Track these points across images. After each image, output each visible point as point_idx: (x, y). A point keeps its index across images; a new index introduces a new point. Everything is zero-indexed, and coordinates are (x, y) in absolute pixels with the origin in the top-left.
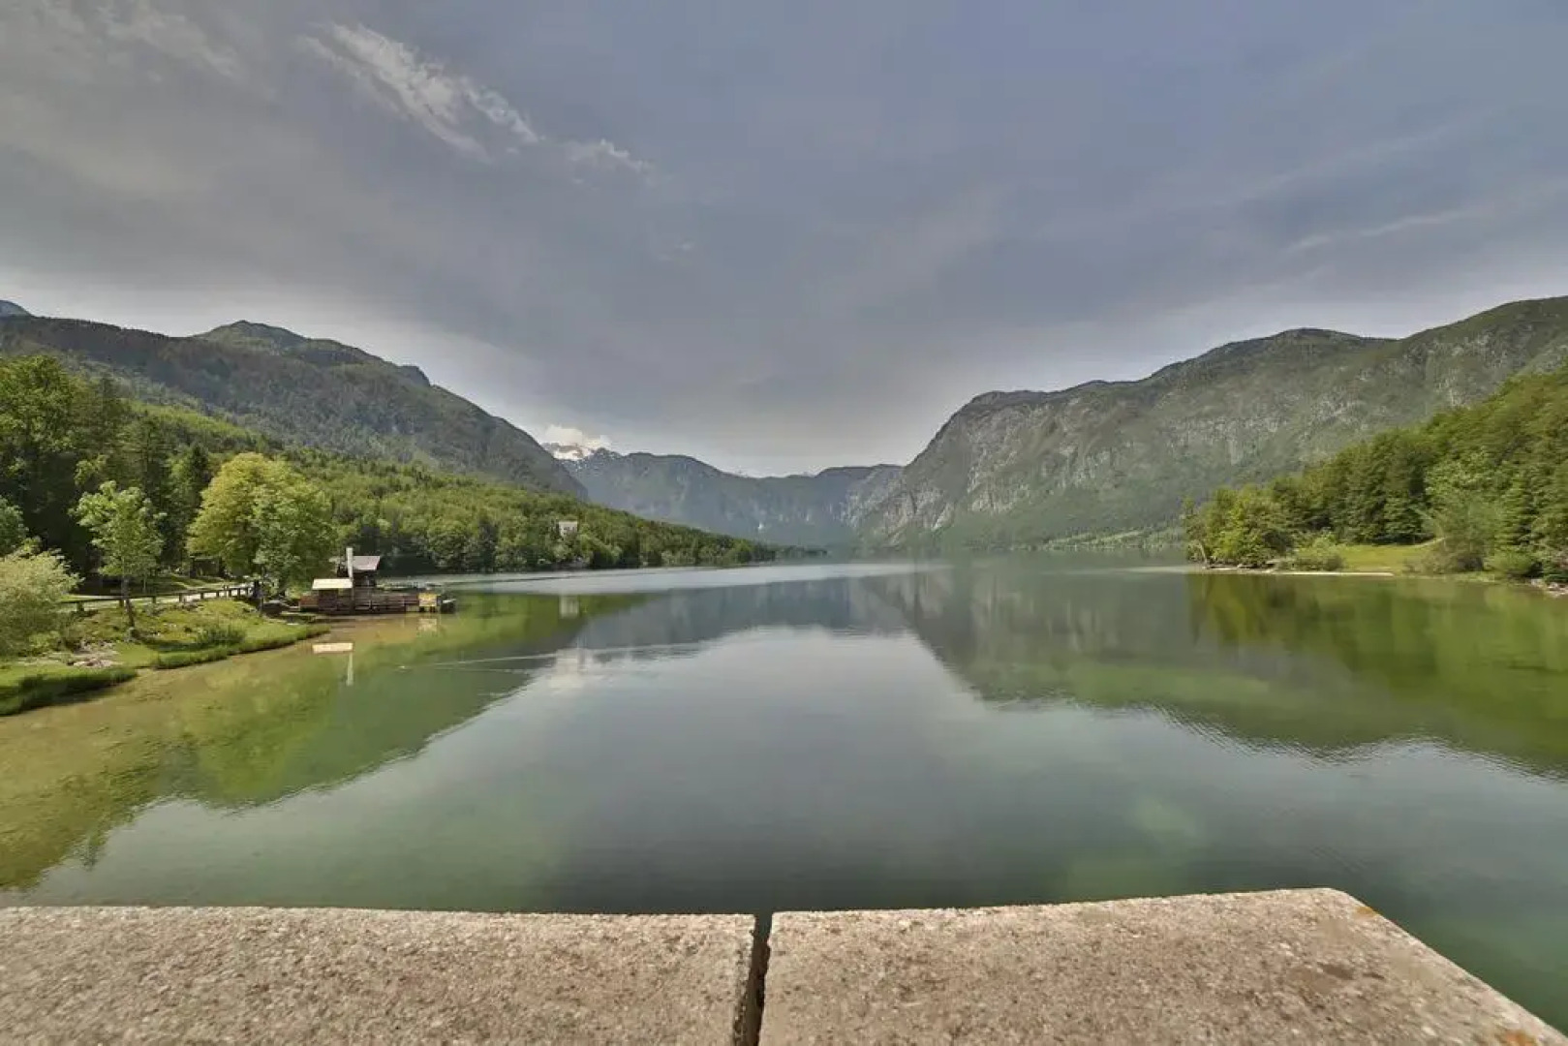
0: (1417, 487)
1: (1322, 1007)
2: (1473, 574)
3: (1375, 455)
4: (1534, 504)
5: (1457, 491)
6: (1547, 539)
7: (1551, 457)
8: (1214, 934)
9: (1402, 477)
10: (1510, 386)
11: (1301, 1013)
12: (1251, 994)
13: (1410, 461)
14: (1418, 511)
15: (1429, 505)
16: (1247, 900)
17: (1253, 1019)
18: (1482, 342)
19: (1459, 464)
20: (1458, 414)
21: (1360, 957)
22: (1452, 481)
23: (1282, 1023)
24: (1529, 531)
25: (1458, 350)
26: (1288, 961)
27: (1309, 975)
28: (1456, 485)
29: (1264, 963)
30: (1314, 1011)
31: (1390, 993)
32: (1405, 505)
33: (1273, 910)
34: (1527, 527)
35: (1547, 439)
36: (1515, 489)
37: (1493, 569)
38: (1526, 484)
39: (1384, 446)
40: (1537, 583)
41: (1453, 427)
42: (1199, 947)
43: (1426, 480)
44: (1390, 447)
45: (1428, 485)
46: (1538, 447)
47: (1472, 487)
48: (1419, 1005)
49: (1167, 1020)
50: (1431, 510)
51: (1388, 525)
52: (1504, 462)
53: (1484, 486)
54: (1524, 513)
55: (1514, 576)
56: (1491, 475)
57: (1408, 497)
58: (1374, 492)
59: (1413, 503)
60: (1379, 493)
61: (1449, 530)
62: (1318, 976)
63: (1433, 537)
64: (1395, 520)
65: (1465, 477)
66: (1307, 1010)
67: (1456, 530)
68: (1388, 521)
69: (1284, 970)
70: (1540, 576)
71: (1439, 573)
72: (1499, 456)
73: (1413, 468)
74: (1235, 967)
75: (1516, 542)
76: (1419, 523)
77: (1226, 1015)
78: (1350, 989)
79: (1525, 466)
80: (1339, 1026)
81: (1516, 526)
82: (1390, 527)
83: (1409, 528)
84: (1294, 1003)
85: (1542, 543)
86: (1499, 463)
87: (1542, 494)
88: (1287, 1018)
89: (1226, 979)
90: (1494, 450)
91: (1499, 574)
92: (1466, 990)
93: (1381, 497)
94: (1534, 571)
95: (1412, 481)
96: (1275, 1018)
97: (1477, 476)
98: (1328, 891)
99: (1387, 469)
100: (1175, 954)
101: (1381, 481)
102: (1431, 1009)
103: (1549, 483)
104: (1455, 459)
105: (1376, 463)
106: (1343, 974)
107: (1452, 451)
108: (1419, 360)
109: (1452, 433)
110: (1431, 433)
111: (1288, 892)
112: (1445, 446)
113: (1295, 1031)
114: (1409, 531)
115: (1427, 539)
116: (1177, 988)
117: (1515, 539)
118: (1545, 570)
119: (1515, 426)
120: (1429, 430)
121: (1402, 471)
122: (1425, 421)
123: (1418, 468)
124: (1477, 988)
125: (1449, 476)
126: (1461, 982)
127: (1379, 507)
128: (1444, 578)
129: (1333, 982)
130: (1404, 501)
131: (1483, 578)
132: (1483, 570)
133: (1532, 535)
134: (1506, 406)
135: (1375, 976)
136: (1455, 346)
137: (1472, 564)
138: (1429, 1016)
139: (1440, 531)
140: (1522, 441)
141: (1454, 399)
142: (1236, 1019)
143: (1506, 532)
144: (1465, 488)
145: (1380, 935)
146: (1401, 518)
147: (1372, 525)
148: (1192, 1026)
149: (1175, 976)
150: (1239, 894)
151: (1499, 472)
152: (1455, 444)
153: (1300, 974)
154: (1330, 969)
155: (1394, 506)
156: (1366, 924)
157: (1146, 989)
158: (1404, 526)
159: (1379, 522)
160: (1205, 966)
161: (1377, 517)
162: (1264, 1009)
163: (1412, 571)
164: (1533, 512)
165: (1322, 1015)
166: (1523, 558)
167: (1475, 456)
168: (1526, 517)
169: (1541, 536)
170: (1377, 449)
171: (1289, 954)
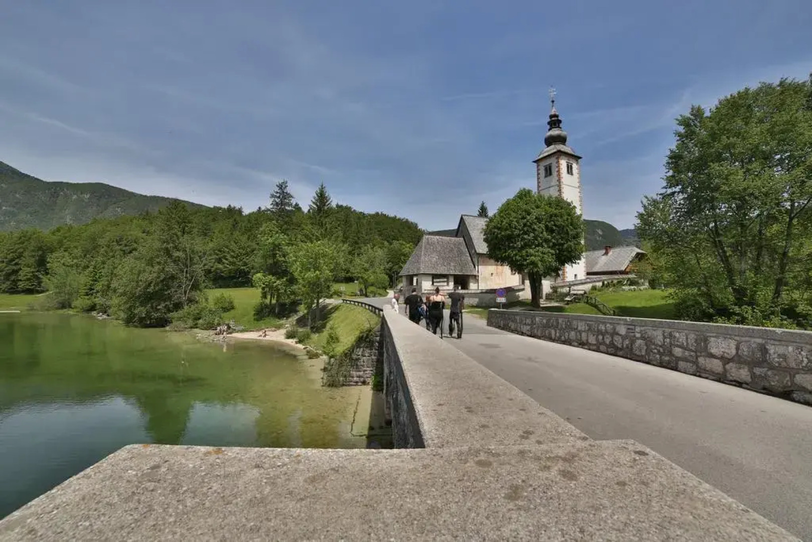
0: (42, 263)
1: (160, 480)
2: (65, 310)
3: (19, 242)
4: (97, 277)
5: (64, 267)
6: (100, 293)
7: (106, 256)
8: (97, 486)
9: (33, 256)
10: (95, 221)
11: (155, 486)
12: (133, 493)
13: (40, 248)
14: (41, 276)
15: (47, 274)
16: (98, 467)
17: (143, 499)
18: (87, 196)
19: (66, 254)
20: (70, 228)
21: (157, 459)
22: (62, 262)
23: (153, 493)
24: (93, 289)
25: (75, 197)
26: (137, 475)
27: (148, 475)
28: (64, 264)
29: (128, 481)
30: (158, 482)
31: (174, 463)
32: (33, 272)
33: (113, 464)
34: (92, 287)
35: (105, 248)
36: (91, 269)
37: (76, 307)
38: (95, 267)
39: (24, 238)
40: (94, 313)
41: (67, 235)
42: (95, 494)
43: (48, 260)
44: (30, 238)
45: (48, 263)
46: (102, 251)
47: (72, 266)
48: (183, 461)
49: (110, 524)
50: (49, 276)
51: (20, 283)
52: (88, 256)
53: (77, 266)
54: (92, 281)
55: (84, 311)
56: (81, 261)
57: (35, 268)
58: (14, 262)
59: (37, 271)
60: (16, 264)
61: (57, 287)
62: (150, 473)
63: (48, 290)
64: (24, 281)
65: (69, 260)
66: (156, 484)
67: (60, 287)
68: (21, 280)
69: (137, 478)
70: (95, 310)
71: (48, 310)
72: (86, 253)
73: (40, 253)
74: (119, 489)
75: (87, 294)
76: (40, 283)
77: (132, 505)
78: (163, 469)
79: (96, 259)
80: (170, 481)
81: (88, 287)
82: (21, 285)
83: (33, 285)
84: (151, 485)
85: (99, 295)
86: (85, 256)
87: (100, 273)
88: (152, 490)
89: (118, 495)
90: (83, 249)
91: (78, 310)
92: (190, 450)
93: (18, 267)
94: (92, 308)
95: (39, 260)
96: (150, 493)
97: (75, 261)
98: (128, 447)
99: (25, 250)
100: (86, 504)
101: (19, 257)
102: (187, 460)
103: (103, 268)
104: (65, 251)
105: (17, 246)
106: (156, 467)
107: (64, 246)
108: (55, 195)
109: (66, 238)
110: (55, 235)
111: (112, 455)
112: (60, 243)
113: (159, 492)
114: (32, 287)
115: (42, 292)
116: (102, 513)
117: (86, 293)
118: (98, 307)
119: (94, 240)
120: (53, 233)
121: (34, 254)
122: (54, 228)
123: (44, 253)
124: (192, 448)
125: (62, 259)
126: (187, 449)
127: (15, 272)
128: (51, 312)
129: (157, 471)
130: (32, 270)
131: (71, 312)
132: (71, 308)
133: (95, 291)
134: (93, 230)
135: (166, 461)
136: (74, 194)
137: (64, 305)
138: (188, 462)
139: (52, 287)
140: (96, 247)
141: (69, 221)
142: (137, 504)
143: (85, 289)
144: (68, 266)
145: (157, 450)
146: (28, 279)
147: (9, 283)
148: (123, 518)
149: (96, 510)
150: (91, 467)
151: (85, 260)
152: (67, 243)
153: (145, 476)
154: (153, 468)
155: (25, 272)
156: (150, 449)
157: (87, 524)
158: (30, 284)
159: (14, 281)
160: (106, 498)
161: (13, 278)
162: (143, 493)
163: (32, 309)
164: (96, 281)
165: (162, 482)
166: (89, 302)
167: (76, 251)
168: (92, 283)
169: (98, 292)
170: (20, 238)
171: (134, 473)
